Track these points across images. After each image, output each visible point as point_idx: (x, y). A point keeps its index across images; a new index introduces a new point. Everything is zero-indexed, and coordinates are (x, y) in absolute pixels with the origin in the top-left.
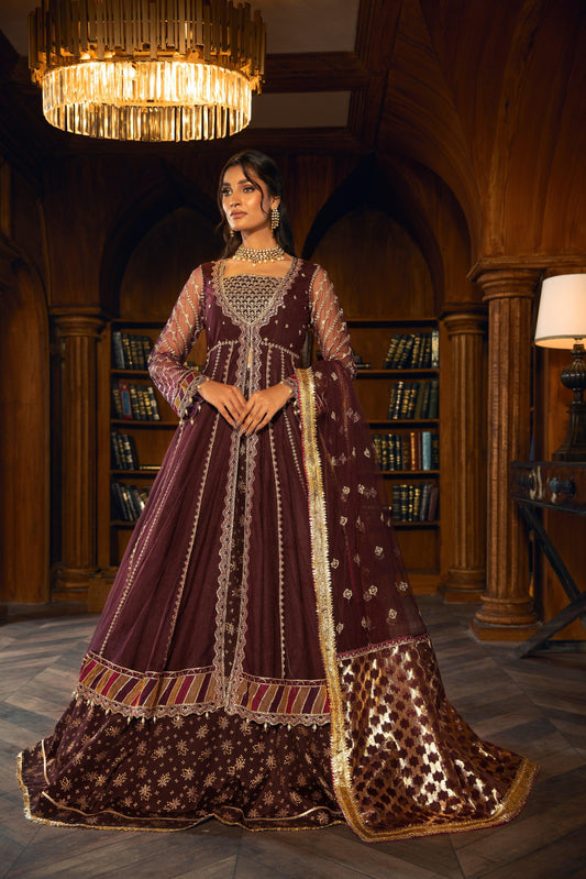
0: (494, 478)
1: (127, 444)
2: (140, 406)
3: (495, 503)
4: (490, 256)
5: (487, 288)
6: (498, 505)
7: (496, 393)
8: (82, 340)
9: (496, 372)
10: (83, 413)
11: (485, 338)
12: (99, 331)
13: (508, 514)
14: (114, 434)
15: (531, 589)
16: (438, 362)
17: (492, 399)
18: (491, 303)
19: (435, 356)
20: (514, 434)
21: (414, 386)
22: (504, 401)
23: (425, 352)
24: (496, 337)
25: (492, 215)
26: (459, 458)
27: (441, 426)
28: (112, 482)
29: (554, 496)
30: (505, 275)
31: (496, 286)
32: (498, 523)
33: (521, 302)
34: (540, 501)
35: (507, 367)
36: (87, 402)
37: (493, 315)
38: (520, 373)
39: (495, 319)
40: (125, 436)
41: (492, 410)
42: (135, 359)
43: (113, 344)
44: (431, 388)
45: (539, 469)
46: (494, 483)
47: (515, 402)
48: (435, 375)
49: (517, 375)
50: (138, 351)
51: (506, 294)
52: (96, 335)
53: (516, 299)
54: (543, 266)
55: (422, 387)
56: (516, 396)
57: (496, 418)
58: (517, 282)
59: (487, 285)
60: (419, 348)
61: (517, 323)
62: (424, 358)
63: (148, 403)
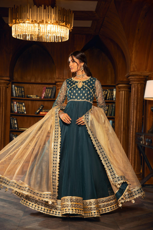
0: (131, 137)
1: (15, 121)
2: (20, 109)
3: (131, 144)
4: (132, 72)
5: (131, 80)
6: (132, 145)
7: (133, 112)
8: (3, 88)
9: (133, 105)
10: (2, 111)
11: (130, 92)
12: (8, 85)
13: (135, 147)
14: (11, 118)
15: (141, 170)
16: (115, 99)
17: (131, 113)
18: (132, 85)
19: (114, 96)
20: (137, 124)
21: (108, 106)
22: (135, 114)
23: (111, 95)
24: (133, 95)
25: (133, 60)
26: (121, 129)
27: (116, 119)
28: (10, 133)
29: (147, 143)
30: (137, 77)
31: (134, 80)
32: (132, 150)
33: (141, 85)
34: (143, 144)
35: (136, 104)
36: (4, 108)
37: (132, 88)
38: (140, 106)
39: (133, 89)
40: (15, 118)
41: (131, 117)
42: (19, 94)
43: (12, 89)
44: (113, 107)
45: (143, 135)
46: (131, 138)
47: (138, 114)
48: (114, 103)
49: (139, 107)
50: (20, 91)
51: (136, 83)
52: (7, 86)
53: (139, 84)
54: (148, 75)
55: (110, 106)
56: (138, 113)
57: (132, 119)
58: (140, 79)
59: (131, 79)
60: (110, 94)
61: (140, 91)
62: (111, 97)
63: (22, 108)
